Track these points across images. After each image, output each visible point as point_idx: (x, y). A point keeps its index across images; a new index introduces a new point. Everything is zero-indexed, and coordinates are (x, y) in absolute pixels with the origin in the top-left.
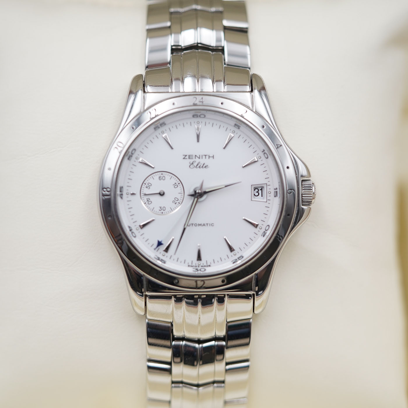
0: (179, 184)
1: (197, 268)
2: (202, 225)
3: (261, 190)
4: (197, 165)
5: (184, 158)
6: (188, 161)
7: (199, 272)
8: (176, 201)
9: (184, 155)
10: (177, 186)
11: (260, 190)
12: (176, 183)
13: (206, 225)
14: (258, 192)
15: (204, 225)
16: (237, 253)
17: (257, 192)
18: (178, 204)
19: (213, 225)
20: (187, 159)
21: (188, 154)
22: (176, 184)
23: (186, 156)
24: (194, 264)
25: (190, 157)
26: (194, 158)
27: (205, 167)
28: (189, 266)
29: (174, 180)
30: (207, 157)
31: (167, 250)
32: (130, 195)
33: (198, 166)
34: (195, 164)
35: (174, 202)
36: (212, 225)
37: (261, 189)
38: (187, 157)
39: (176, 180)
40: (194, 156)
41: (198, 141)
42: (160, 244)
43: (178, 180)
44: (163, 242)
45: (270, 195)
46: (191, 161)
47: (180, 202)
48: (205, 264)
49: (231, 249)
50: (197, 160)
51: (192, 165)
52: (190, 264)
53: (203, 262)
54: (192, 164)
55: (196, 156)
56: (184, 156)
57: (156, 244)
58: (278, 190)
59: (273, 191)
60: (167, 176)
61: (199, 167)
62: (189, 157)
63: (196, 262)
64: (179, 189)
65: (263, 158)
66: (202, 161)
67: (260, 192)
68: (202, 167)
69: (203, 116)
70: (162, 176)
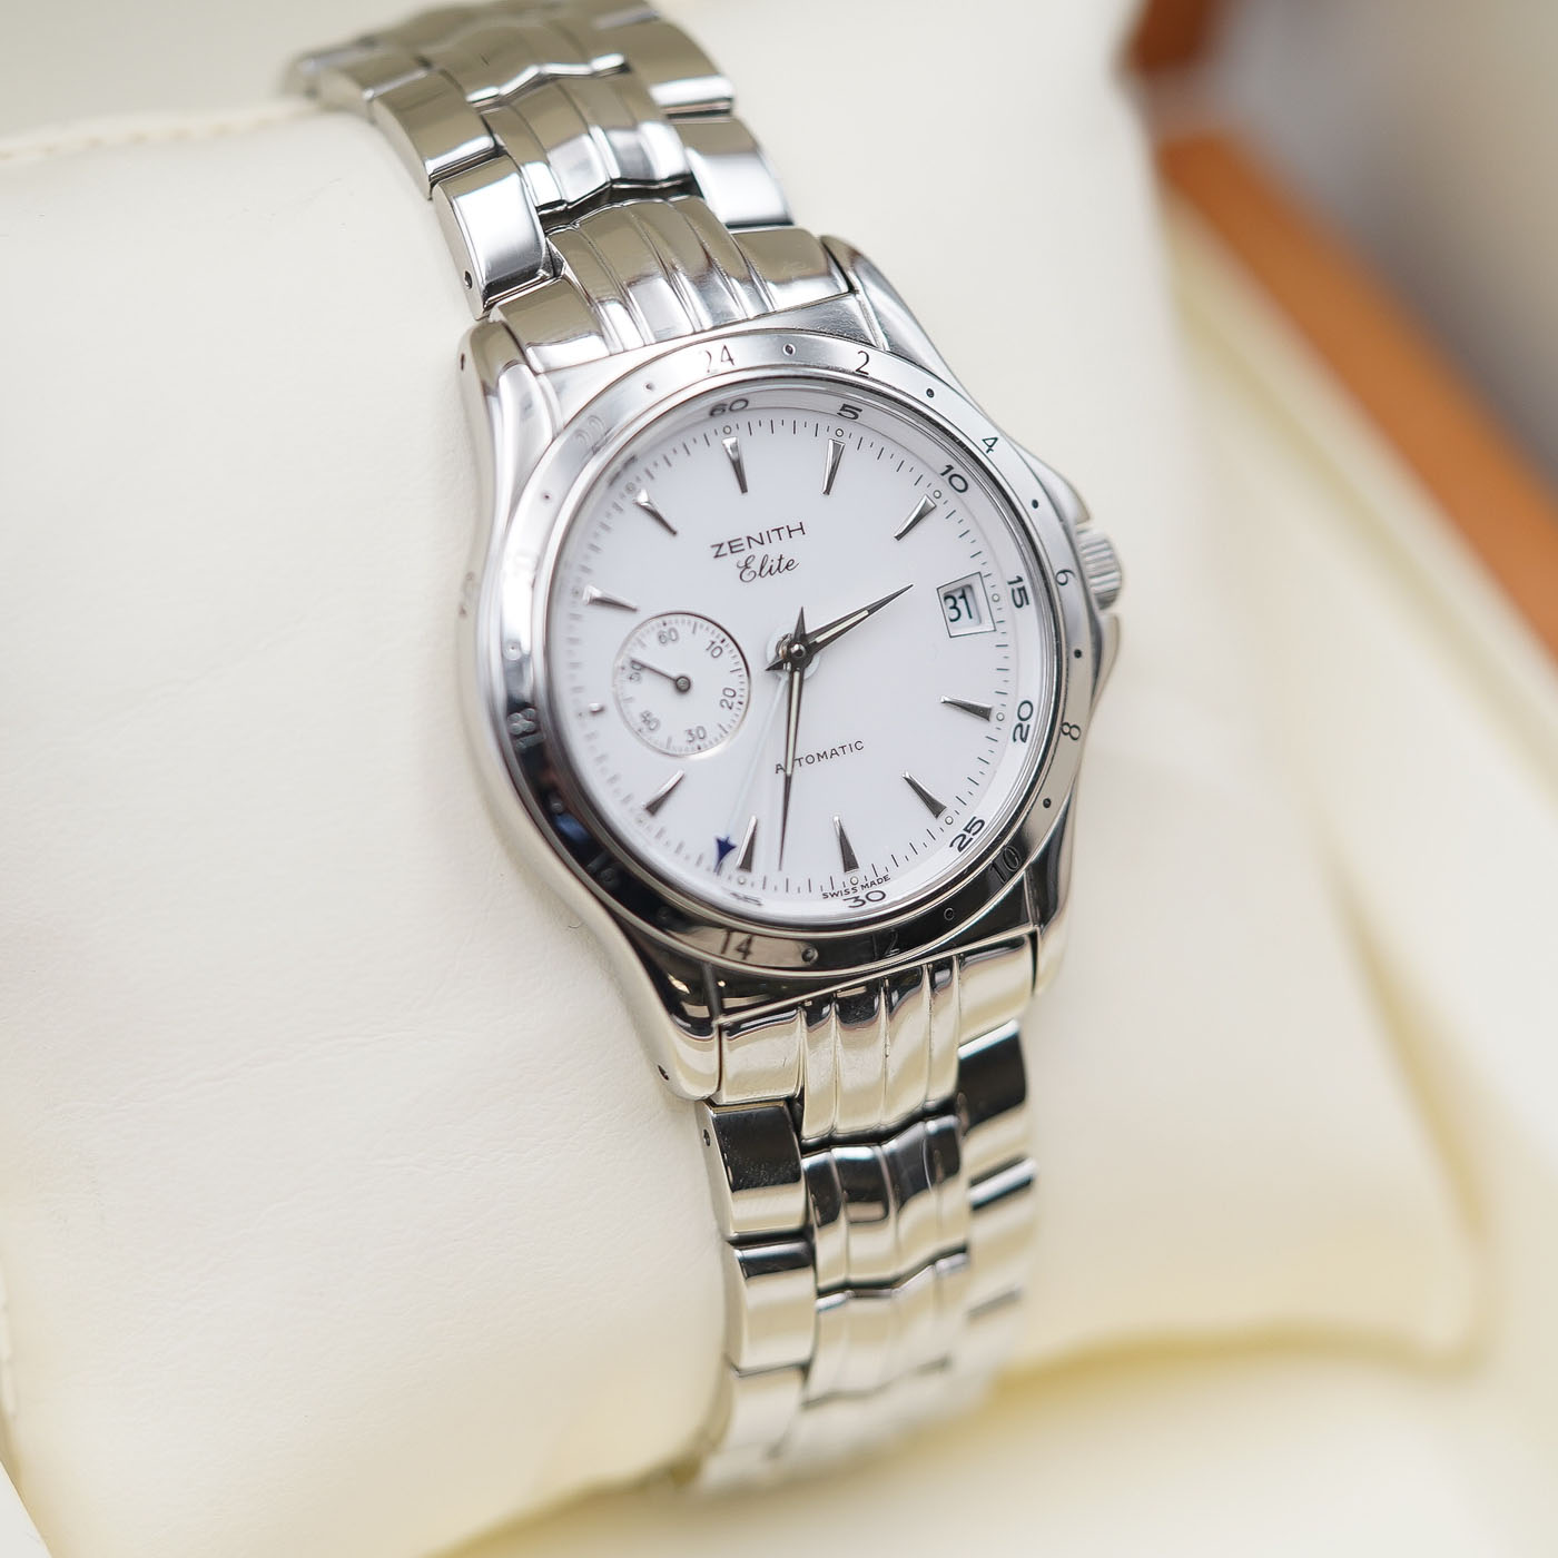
0: (725, 643)
1: (852, 895)
2: (829, 754)
3: (963, 596)
4: (762, 568)
5: (717, 556)
6: (732, 562)
7: (869, 905)
8: (730, 700)
9: (713, 546)
10: (718, 651)
11: (961, 597)
12: (713, 643)
13: (840, 751)
14: (954, 607)
15: (834, 753)
16: (955, 816)
17: (951, 608)
18: (740, 706)
19: (859, 746)
20: (725, 555)
21: (725, 540)
22: (714, 646)
23: (721, 545)
24: (839, 887)
25: (733, 547)
26: (746, 546)
27: (787, 567)
28: (825, 896)
29: (708, 634)
30: (784, 533)
31: (747, 864)
32: (589, 720)
33: (765, 570)
34: (755, 566)
35: (724, 704)
36: (857, 746)
37: (960, 593)
38: (725, 549)
39: (713, 632)
40: (745, 541)
41: (744, 489)
42: (724, 848)
43: (718, 631)
44: (733, 841)
45: (998, 605)
46: (741, 557)
47: (742, 700)
48: (872, 877)
49: (935, 808)
50: (759, 552)
51: (747, 571)
52: (828, 890)
53: (863, 872)
54: (746, 566)
55: (749, 538)
56: (717, 548)
57: (714, 850)
58: (1026, 583)
59: (1005, 593)
60: (683, 626)
61: (770, 571)
62: (731, 547)
63: (842, 879)
64: (730, 657)
65: (948, 492)
66: (773, 550)
67: (961, 604)
68: (778, 569)
69: (741, 405)
70: (666, 629)
